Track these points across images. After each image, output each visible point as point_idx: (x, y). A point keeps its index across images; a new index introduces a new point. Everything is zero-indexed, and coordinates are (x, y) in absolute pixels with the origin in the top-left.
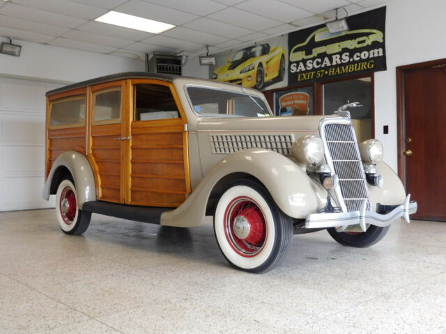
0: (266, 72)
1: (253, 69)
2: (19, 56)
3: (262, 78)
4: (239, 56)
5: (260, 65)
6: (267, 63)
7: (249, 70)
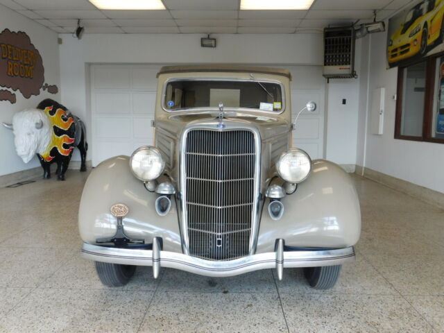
0: (429, 33)
1: (419, 30)
2: (215, 46)
3: (426, 41)
4: (409, 17)
5: (426, 24)
6: (431, 21)
7: (416, 32)
